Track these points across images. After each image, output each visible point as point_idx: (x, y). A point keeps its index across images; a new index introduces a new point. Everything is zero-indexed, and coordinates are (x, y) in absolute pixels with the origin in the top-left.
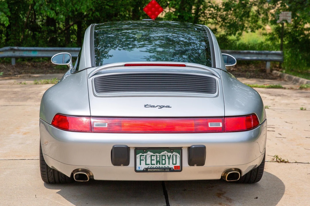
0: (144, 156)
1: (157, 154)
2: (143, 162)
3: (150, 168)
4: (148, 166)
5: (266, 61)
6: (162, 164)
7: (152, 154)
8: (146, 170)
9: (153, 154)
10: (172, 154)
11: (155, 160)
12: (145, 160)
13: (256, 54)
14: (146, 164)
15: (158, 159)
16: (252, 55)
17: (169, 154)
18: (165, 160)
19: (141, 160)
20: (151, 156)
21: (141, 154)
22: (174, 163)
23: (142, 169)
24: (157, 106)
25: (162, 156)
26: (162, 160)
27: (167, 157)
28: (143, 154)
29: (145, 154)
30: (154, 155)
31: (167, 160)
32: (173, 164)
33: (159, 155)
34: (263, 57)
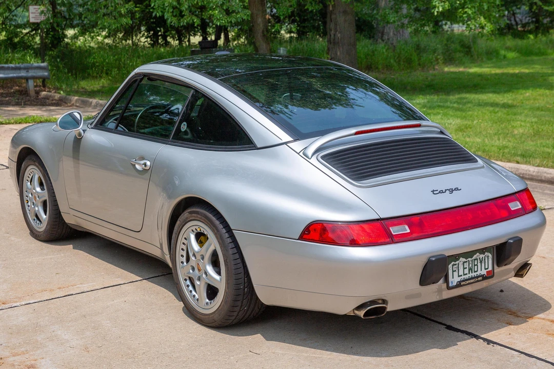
0: (456, 264)
1: (469, 259)
2: (456, 274)
3: (463, 281)
4: (461, 278)
5: (27, 79)
6: (475, 272)
7: (464, 260)
8: (459, 285)
9: (466, 260)
10: (483, 256)
11: (468, 268)
12: (457, 271)
13: (13, 69)
14: (459, 276)
15: (471, 265)
16: (6, 72)
17: (482, 256)
18: (477, 265)
19: (453, 271)
20: (464, 262)
21: (453, 263)
22: (486, 267)
23: (455, 284)
24: (446, 190)
25: (475, 260)
26: (475, 265)
27: (479, 261)
28: (455, 263)
29: (457, 262)
30: (467, 262)
31: (479, 264)
32: (485, 269)
33: (471, 259)
34: (23, 74)
